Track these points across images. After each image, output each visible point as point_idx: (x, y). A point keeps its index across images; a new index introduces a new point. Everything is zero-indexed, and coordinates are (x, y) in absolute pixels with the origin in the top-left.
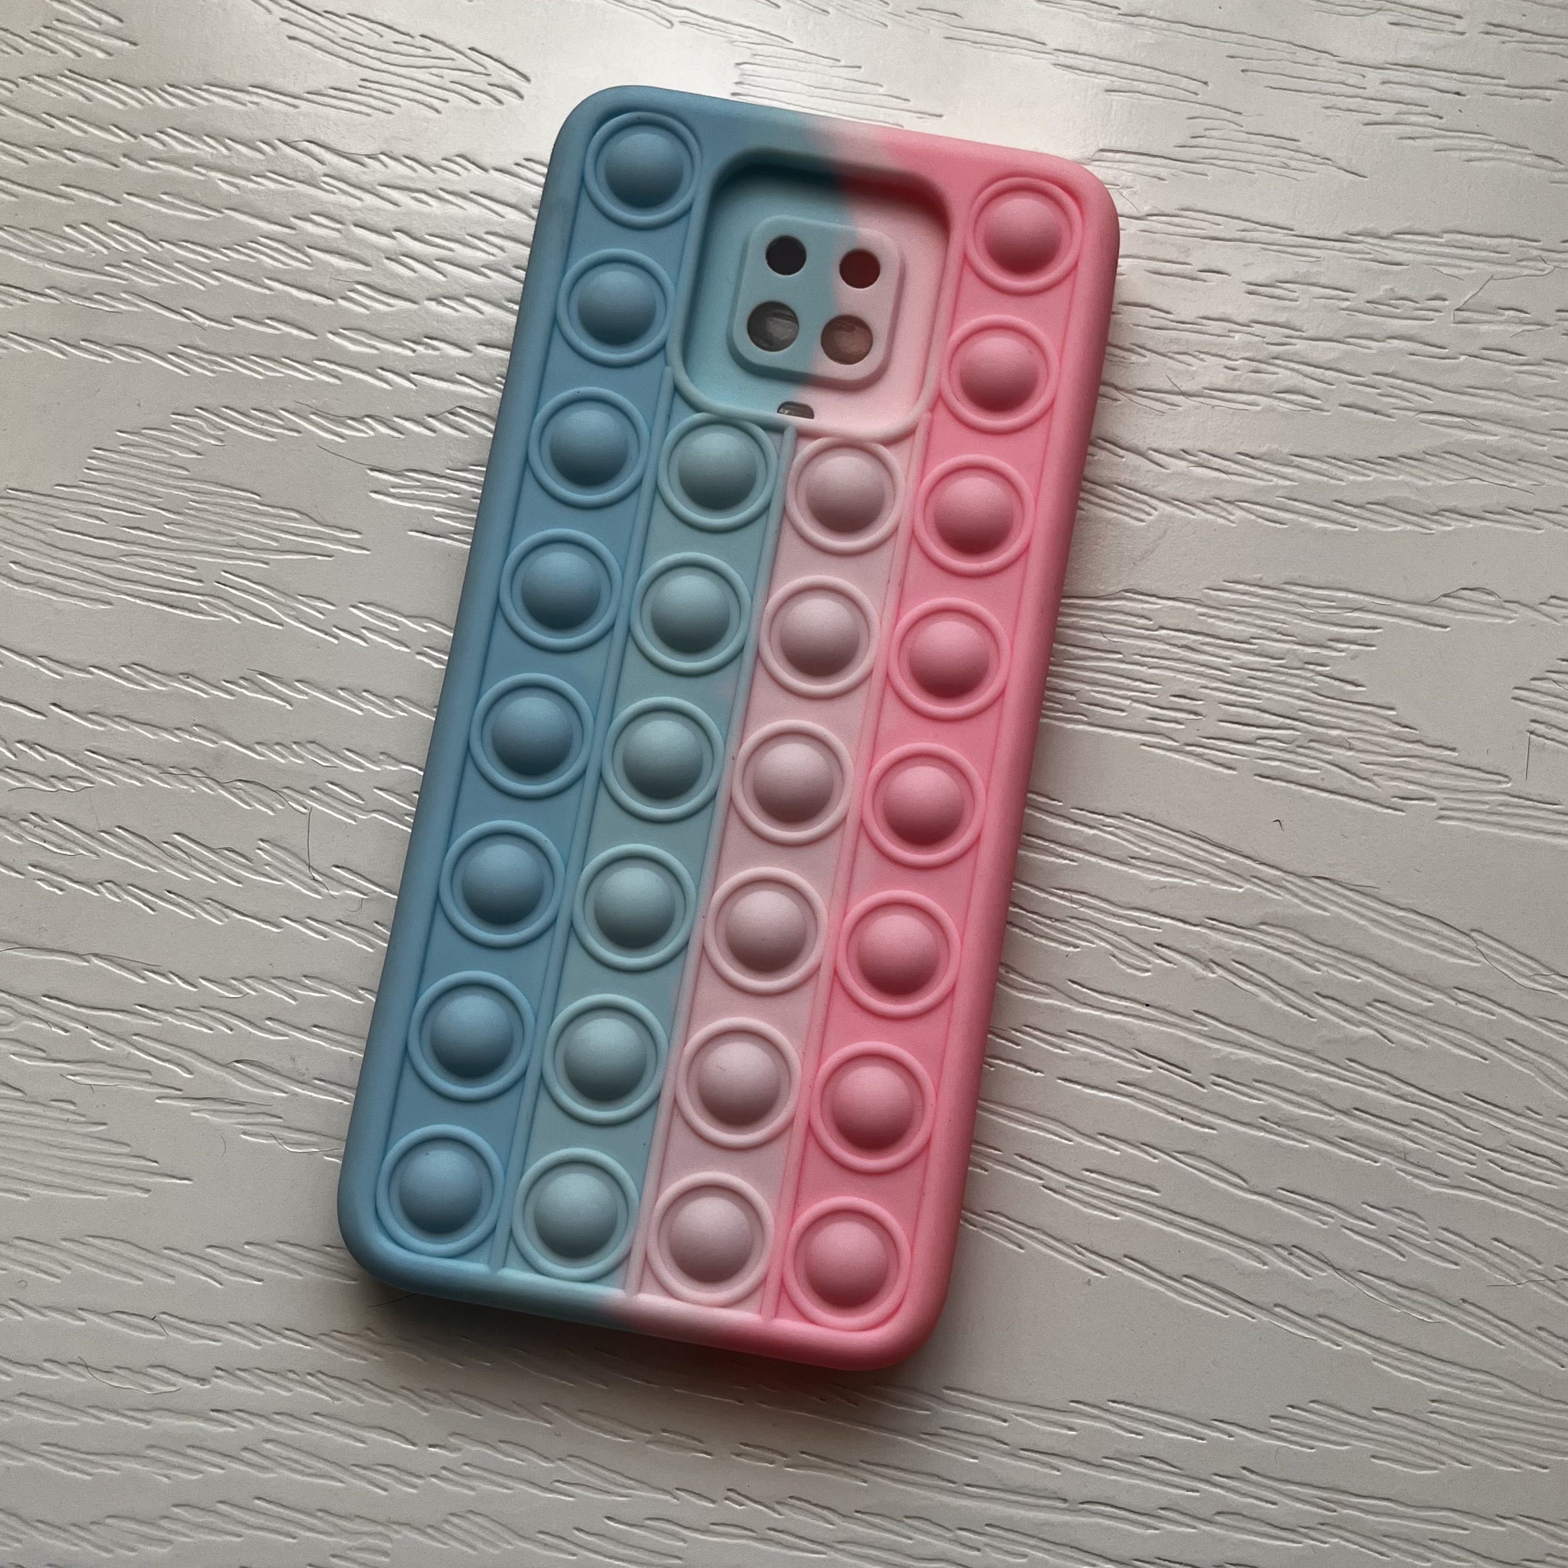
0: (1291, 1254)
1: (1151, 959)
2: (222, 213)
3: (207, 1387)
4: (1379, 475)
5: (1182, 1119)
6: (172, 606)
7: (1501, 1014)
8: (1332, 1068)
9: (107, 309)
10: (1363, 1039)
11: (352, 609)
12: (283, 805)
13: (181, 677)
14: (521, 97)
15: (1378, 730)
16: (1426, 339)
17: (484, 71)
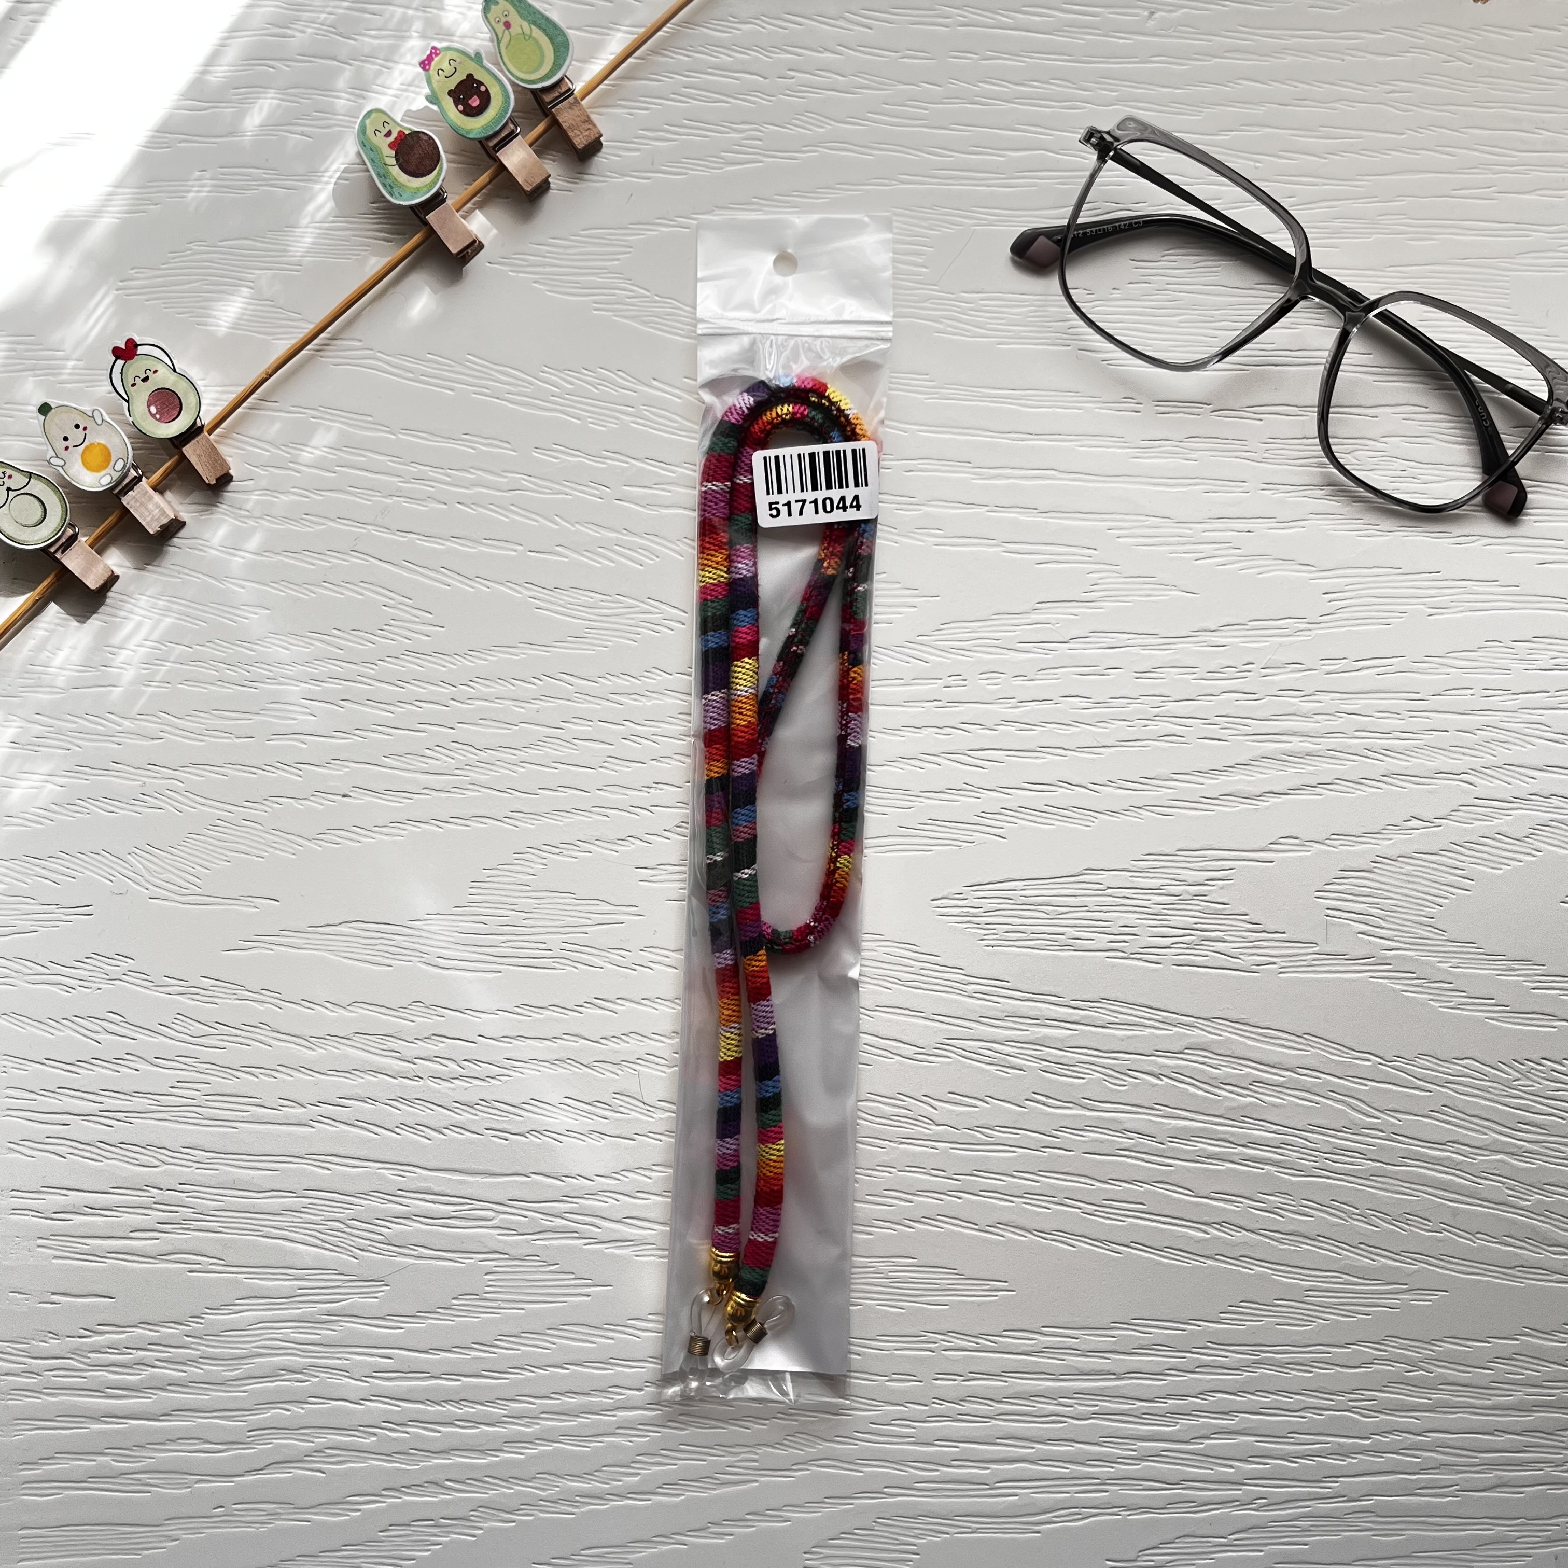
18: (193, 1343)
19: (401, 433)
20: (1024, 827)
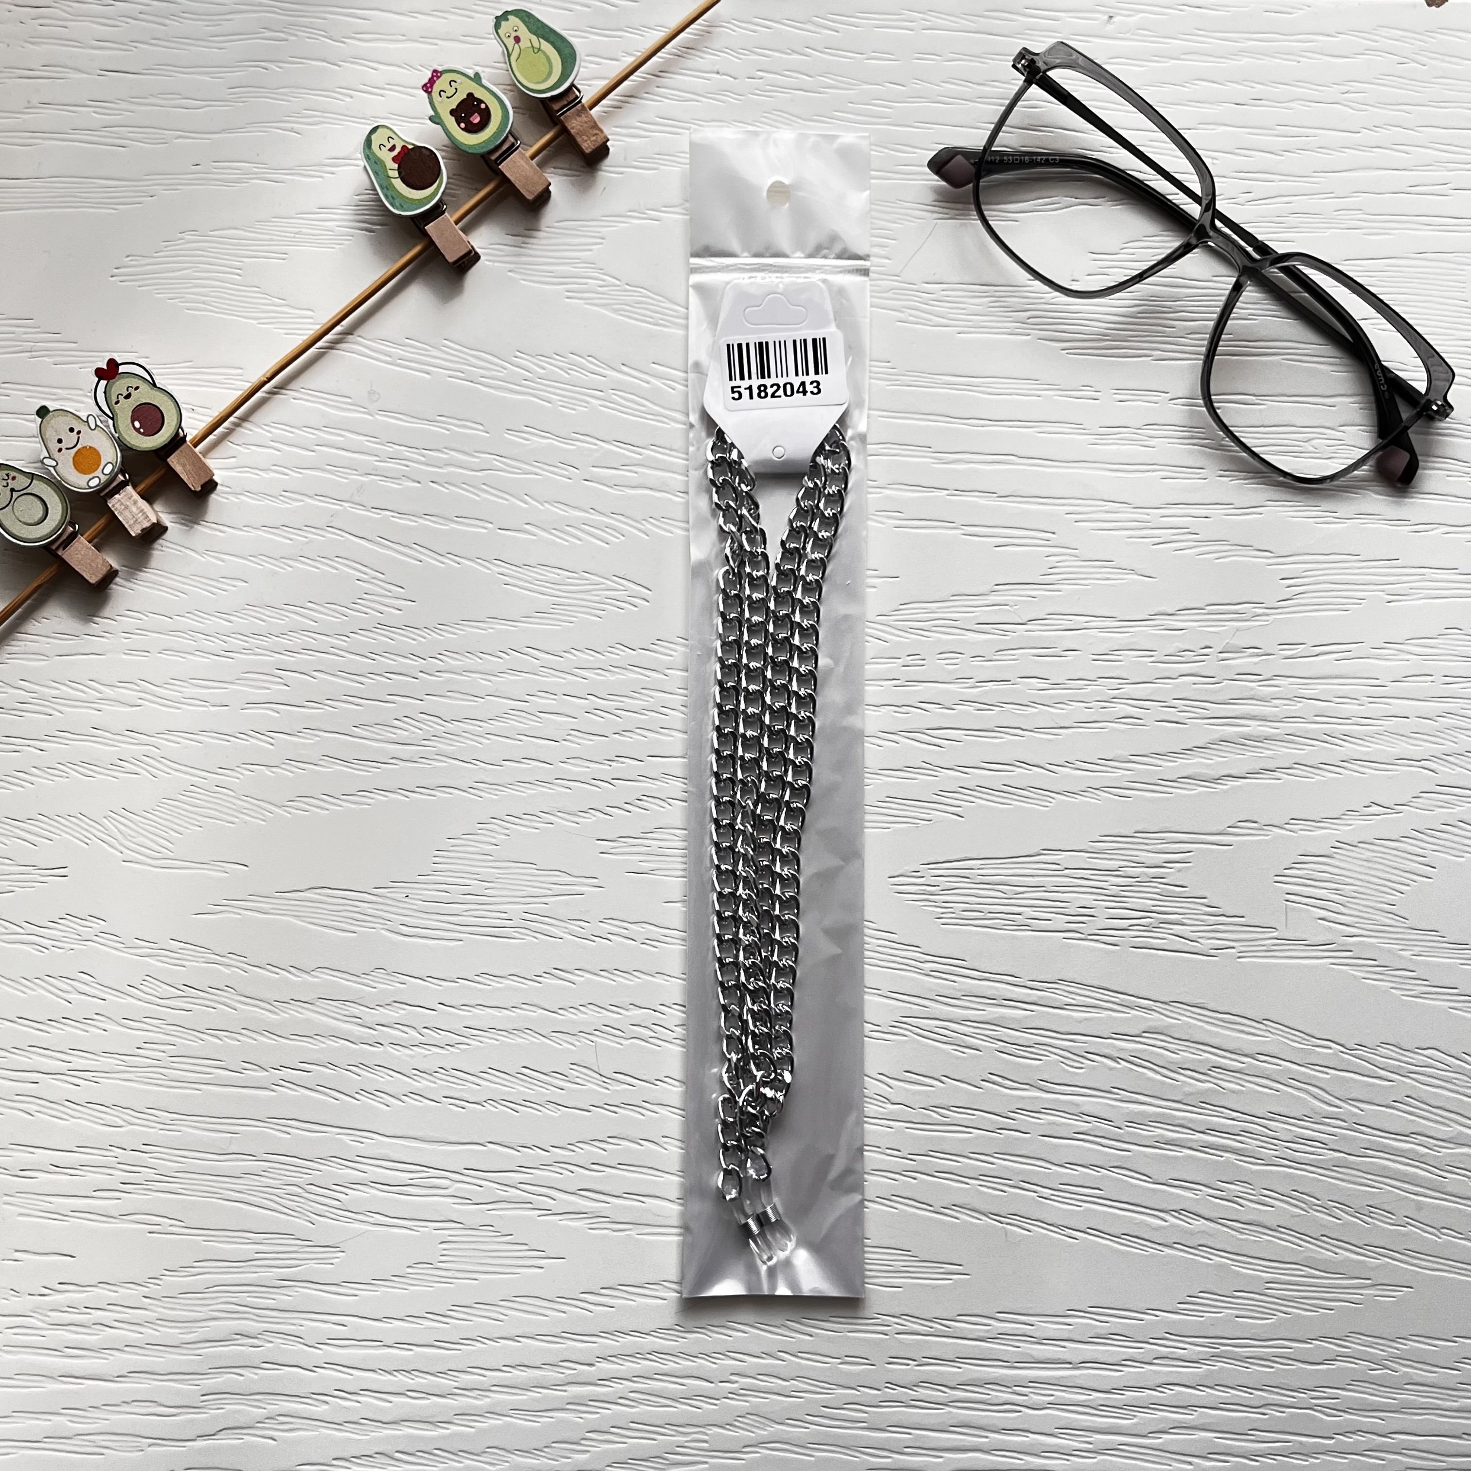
0: (1180, 1214)
3: (594, 1368)
10: (1209, 1090)
17: (622, 588)
18: (150, 1305)
19: (378, 414)
20: (981, 806)
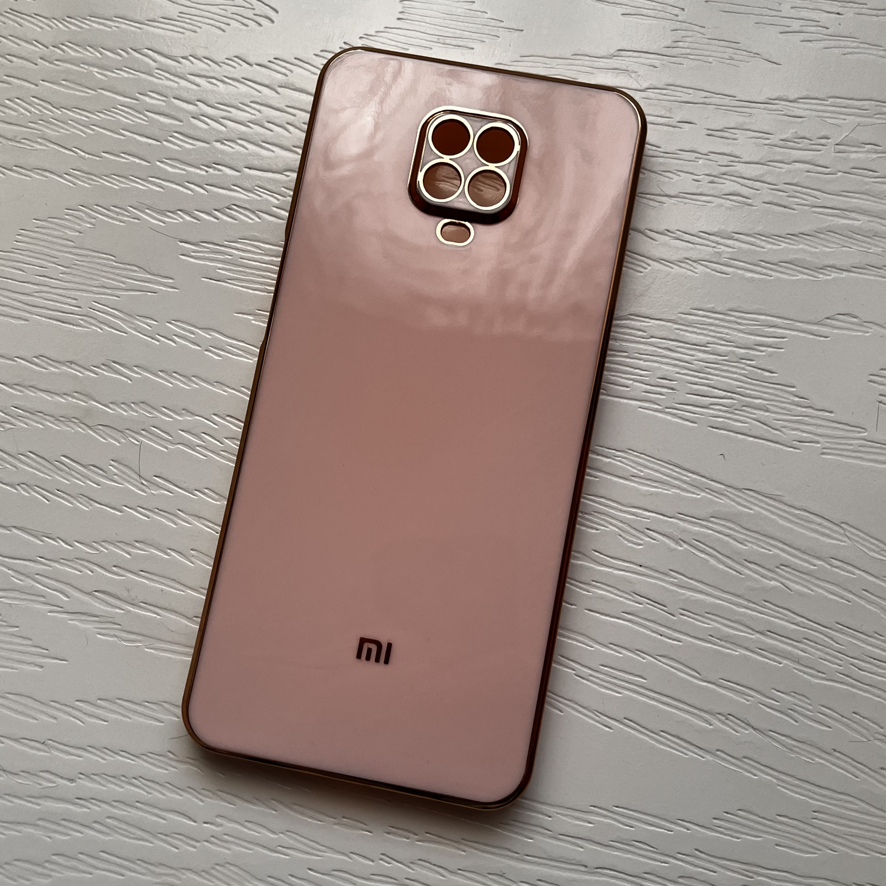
1: (643, 537)
2: (96, 91)
4: (787, 245)
5: (661, 635)
6: (63, 322)
7: (859, 574)
8: (754, 606)
9: (29, 148)
11: (167, 324)
12: (125, 440)
13: (67, 363)
14: (273, 22)
15: (785, 400)
16: (817, 163)
